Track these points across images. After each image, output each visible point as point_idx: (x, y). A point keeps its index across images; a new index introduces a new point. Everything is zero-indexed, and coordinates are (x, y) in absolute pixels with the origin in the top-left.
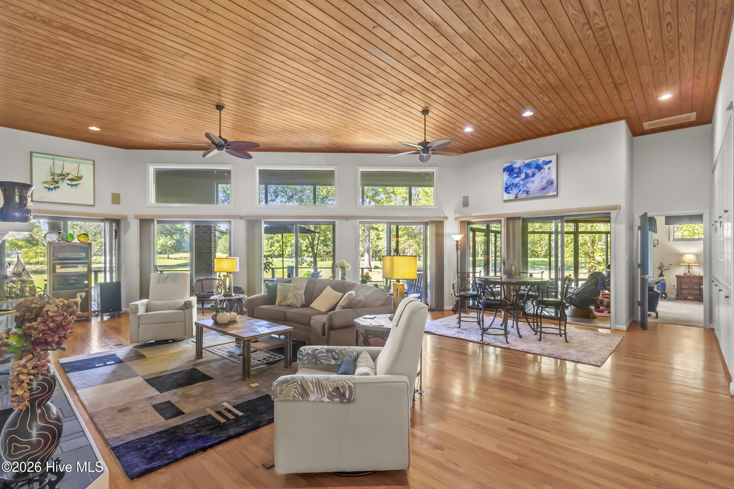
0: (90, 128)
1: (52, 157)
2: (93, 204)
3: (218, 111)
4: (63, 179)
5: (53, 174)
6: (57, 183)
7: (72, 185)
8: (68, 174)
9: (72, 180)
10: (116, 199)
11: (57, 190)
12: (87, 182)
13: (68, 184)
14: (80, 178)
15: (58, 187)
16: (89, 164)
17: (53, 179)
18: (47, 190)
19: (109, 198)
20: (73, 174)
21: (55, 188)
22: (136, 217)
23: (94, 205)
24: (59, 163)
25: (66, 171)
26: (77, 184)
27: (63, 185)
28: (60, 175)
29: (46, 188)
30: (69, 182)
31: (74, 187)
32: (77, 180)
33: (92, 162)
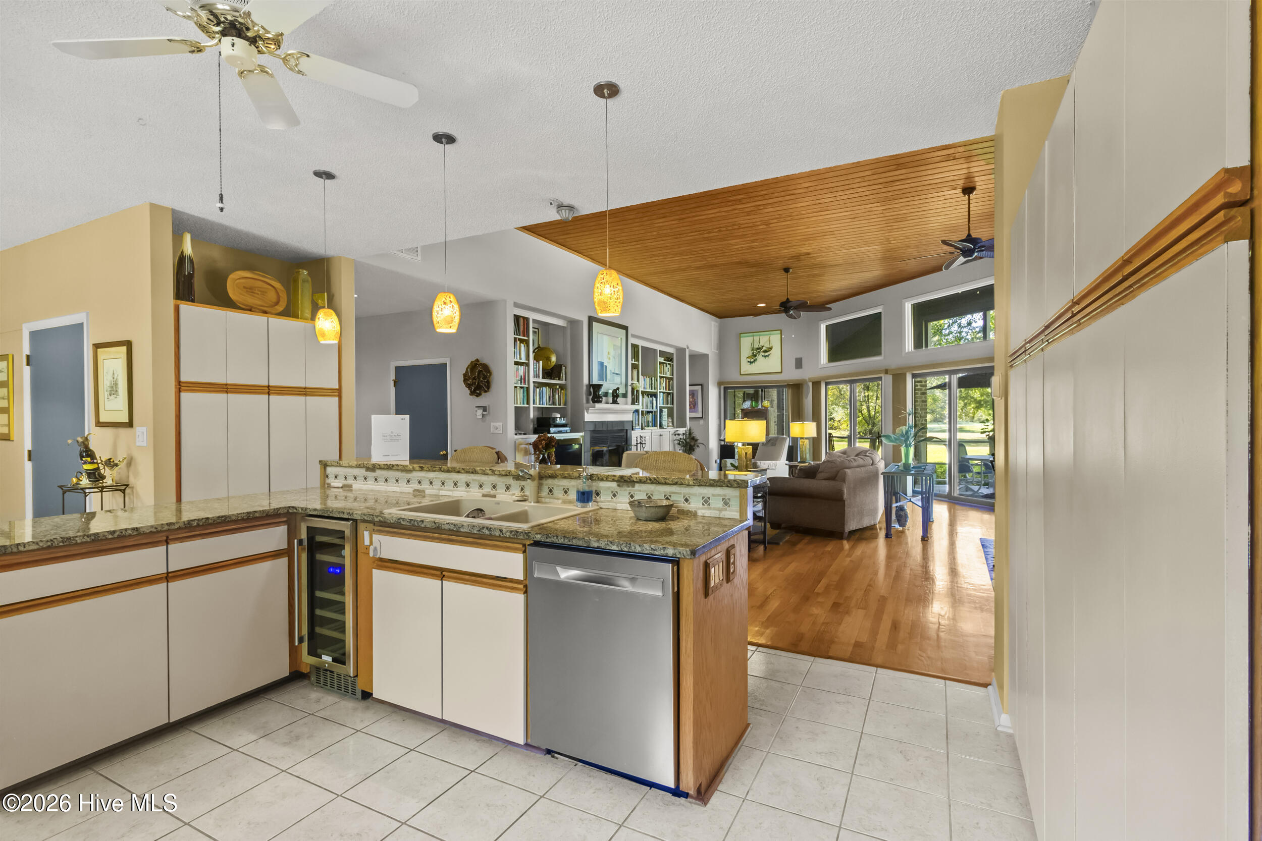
0: (759, 305)
1: (752, 334)
2: (780, 371)
3: (786, 274)
4: (759, 352)
5: (752, 350)
6: (755, 356)
7: (765, 356)
8: (763, 347)
9: (765, 351)
10: (799, 363)
11: (755, 362)
12: (776, 352)
13: (763, 356)
14: (771, 349)
15: (756, 360)
16: (778, 334)
17: (753, 353)
18: (749, 363)
19: (793, 363)
20: (767, 346)
21: (754, 361)
22: (810, 380)
23: (782, 372)
24: (756, 338)
25: (761, 344)
26: (769, 355)
27: (760, 358)
28: (758, 349)
29: (748, 362)
30: (763, 354)
31: (767, 358)
32: (769, 351)
33: (779, 332)
